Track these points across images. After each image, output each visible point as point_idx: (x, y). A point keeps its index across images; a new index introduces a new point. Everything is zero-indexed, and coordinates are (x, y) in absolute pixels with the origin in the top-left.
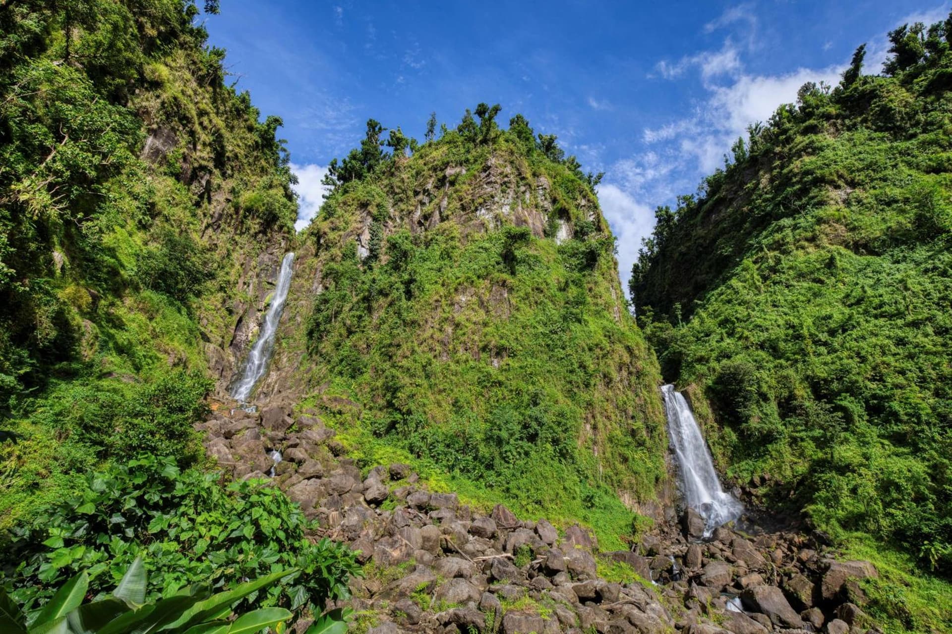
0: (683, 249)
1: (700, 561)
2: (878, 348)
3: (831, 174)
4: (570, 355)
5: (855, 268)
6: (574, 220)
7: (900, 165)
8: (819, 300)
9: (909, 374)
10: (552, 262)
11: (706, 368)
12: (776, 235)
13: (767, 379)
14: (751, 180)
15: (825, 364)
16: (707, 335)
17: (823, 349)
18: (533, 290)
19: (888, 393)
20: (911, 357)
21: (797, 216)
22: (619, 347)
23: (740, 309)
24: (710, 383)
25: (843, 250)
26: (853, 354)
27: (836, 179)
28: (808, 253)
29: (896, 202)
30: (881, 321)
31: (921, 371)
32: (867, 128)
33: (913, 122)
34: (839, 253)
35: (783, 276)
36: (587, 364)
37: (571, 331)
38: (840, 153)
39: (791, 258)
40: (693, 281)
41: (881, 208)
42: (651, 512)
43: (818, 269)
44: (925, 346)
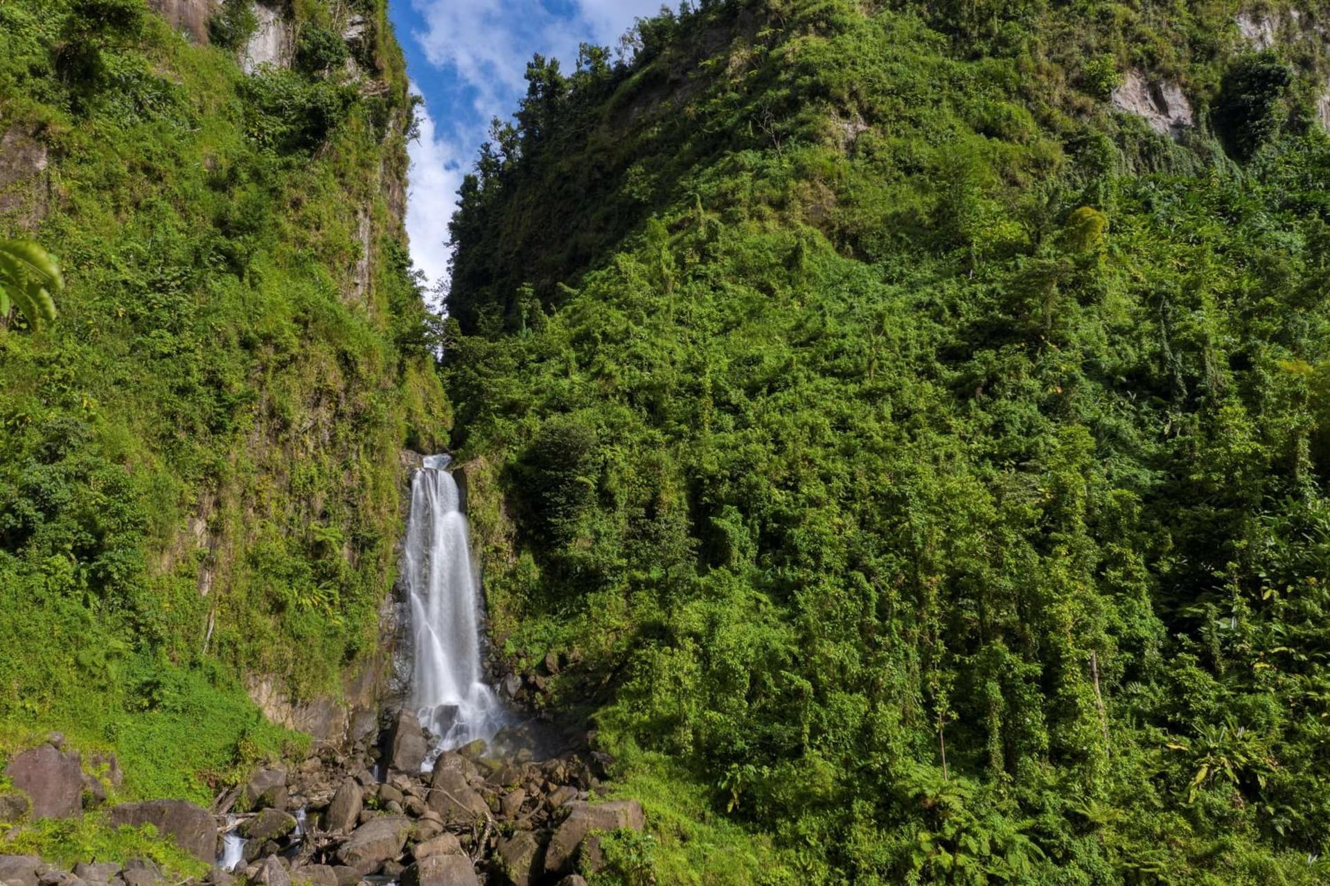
0: (564, 165)
1: (352, 815)
2: (807, 429)
3: (840, 85)
4: (186, 349)
5: (828, 277)
6: (301, 22)
7: (945, 103)
8: (755, 326)
9: (836, 483)
10: (212, 111)
11: (514, 427)
12: (726, 179)
13: (623, 464)
14: (716, 51)
15: (722, 447)
16: (541, 360)
17: (728, 420)
18: (132, 169)
19: (796, 513)
20: (848, 453)
21: (769, 151)
22: (322, 352)
23: (616, 315)
24: (513, 458)
25: (820, 240)
26: (769, 437)
27: (846, 97)
28: (765, 231)
29: (921, 170)
30: (828, 383)
31: (853, 479)
32: (920, 15)
33: (983, 30)
34: (812, 244)
35: (713, 266)
36: (228, 377)
37: (207, 291)
38: (865, 47)
39: (736, 234)
40: (571, 242)
41: (896, 174)
42: (319, 721)
43: (772, 266)
44: (871, 437)
